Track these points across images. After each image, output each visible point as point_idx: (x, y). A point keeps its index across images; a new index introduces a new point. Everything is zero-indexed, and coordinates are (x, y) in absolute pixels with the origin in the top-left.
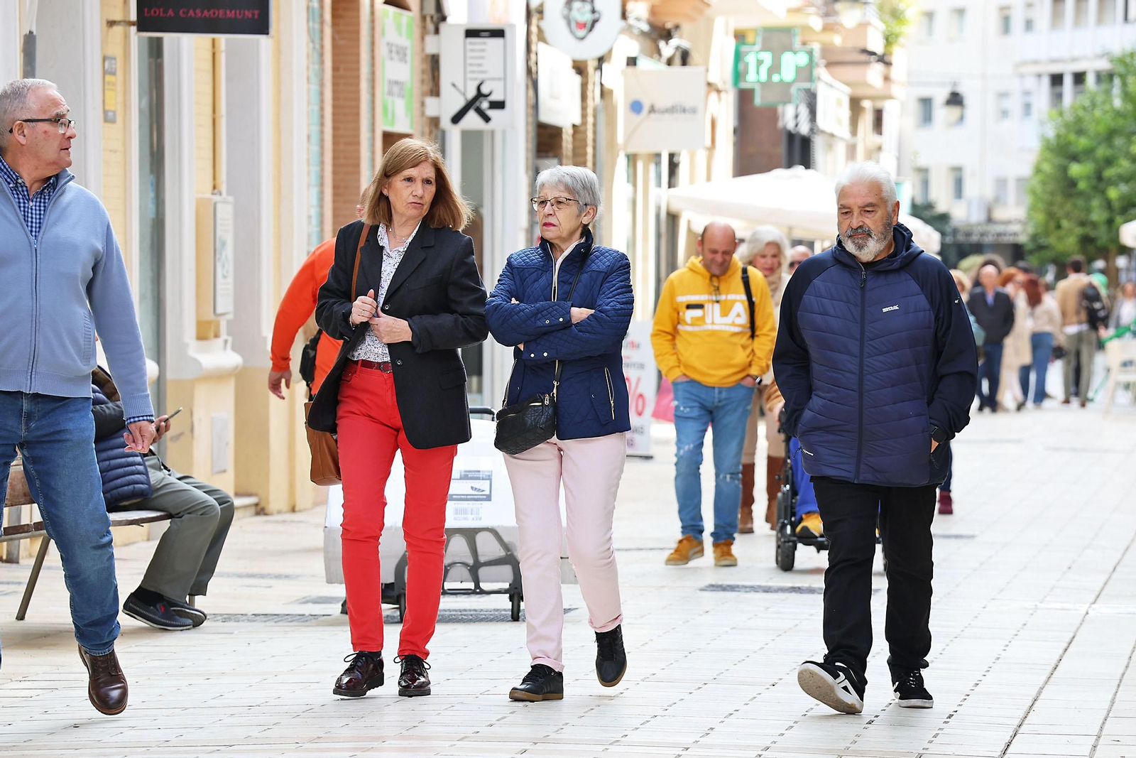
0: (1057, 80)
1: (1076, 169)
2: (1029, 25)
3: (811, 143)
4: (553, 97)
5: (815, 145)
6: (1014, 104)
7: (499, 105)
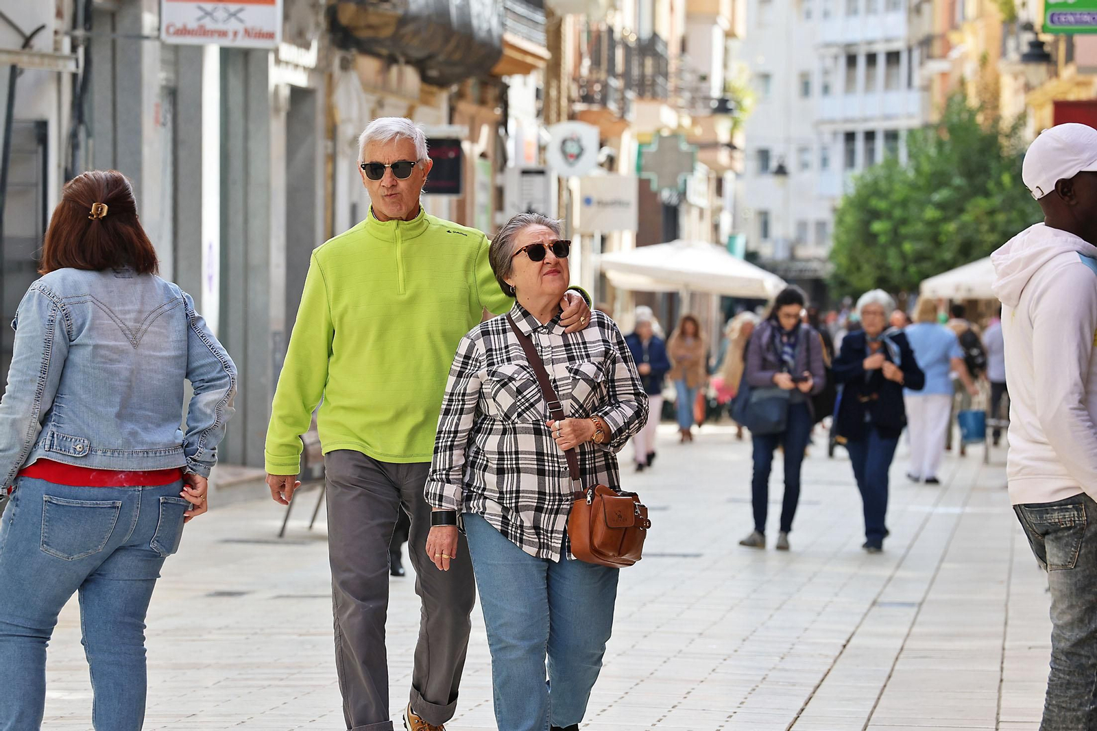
0: (850, 137)
1: (877, 226)
2: (826, 89)
6: (814, 158)
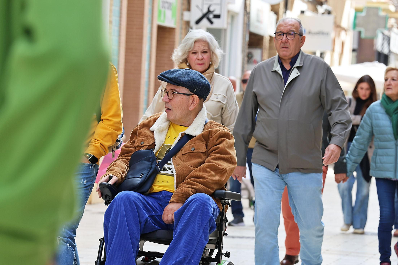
3: (389, 58)
4: (258, 21)
5: (390, 59)
7: (217, 16)
